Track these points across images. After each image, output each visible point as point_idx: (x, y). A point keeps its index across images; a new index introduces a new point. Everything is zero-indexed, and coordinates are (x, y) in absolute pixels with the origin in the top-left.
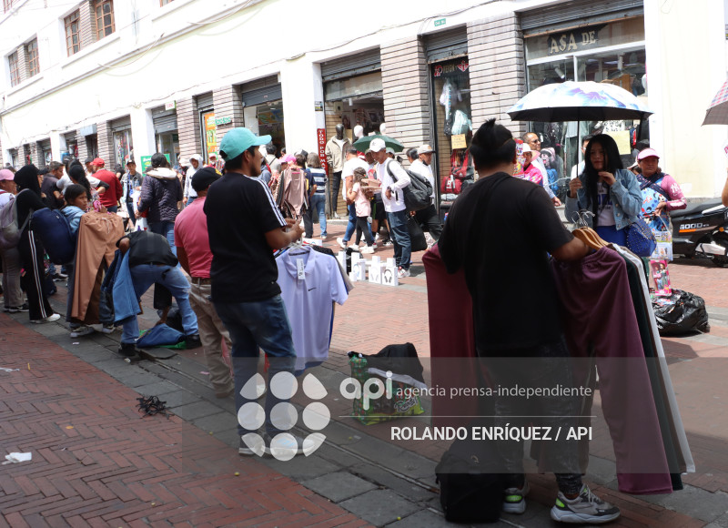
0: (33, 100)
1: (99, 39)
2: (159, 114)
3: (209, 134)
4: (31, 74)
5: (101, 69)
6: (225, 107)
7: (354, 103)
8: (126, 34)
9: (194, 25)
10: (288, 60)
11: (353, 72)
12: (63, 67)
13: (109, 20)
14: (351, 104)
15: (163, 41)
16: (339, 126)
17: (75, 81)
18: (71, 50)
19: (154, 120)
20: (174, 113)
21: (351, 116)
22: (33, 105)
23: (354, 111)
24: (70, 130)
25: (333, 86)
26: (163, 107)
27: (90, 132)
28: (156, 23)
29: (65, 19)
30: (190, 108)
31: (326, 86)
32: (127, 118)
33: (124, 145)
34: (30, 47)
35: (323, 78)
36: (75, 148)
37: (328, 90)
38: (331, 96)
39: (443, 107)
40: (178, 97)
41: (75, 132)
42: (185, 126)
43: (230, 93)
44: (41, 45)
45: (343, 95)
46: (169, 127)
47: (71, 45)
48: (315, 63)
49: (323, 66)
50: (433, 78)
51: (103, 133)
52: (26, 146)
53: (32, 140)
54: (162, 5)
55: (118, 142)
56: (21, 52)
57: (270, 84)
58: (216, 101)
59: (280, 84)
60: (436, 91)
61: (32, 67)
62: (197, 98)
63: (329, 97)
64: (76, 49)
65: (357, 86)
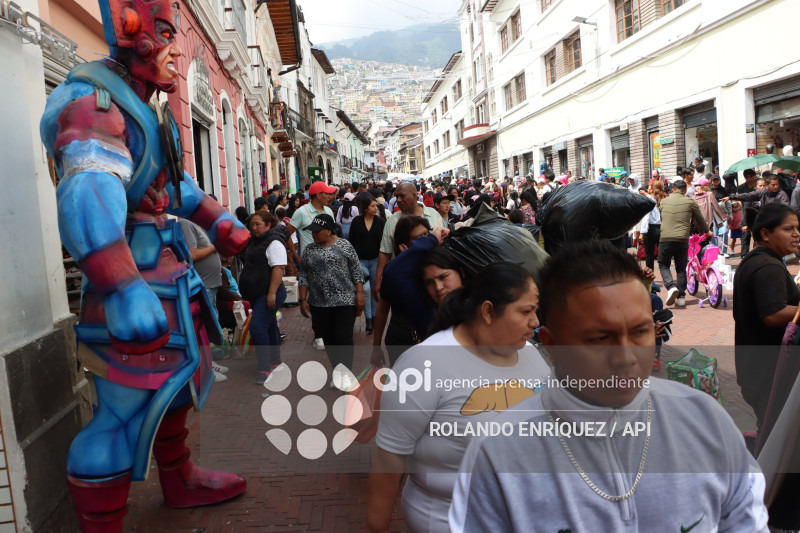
0: (521, 121)
1: (570, 71)
2: (615, 133)
3: (655, 151)
4: (520, 100)
5: (571, 97)
6: (668, 130)
7: (785, 124)
8: (589, 70)
9: (643, 58)
10: (723, 87)
11: (784, 96)
12: (544, 95)
13: (578, 57)
14: (781, 125)
15: (619, 72)
16: (769, 146)
17: (551, 106)
18: (550, 81)
19: (612, 139)
20: (627, 133)
21: (784, 136)
22: (520, 125)
23: (788, 130)
24: (547, 145)
25: (766, 109)
26: (618, 128)
27: (562, 148)
28: (614, 57)
29: (545, 57)
30: (639, 129)
31: (758, 109)
32: (590, 137)
33: (587, 159)
34: (519, 79)
35: (755, 102)
36: (551, 160)
37: (760, 113)
38: (766, 118)
40: (630, 120)
41: (550, 147)
42: (635, 143)
43: (672, 117)
44: (528, 79)
45: (777, 117)
46: (622, 145)
47: (549, 77)
48: (747, 89)
49: (755, 91)
51: (571, 148)
52: (515, 158)
53: (519, 153)
54: (619, 41)
55: (583, 156)
56: (513, 84)
57: (708, 107)
58: (661, 124)
59: (715, 109)
61: (521, 95)
62: (646, 121)
63: (761, 119)
64: (553, 81)
65: (787, 109)
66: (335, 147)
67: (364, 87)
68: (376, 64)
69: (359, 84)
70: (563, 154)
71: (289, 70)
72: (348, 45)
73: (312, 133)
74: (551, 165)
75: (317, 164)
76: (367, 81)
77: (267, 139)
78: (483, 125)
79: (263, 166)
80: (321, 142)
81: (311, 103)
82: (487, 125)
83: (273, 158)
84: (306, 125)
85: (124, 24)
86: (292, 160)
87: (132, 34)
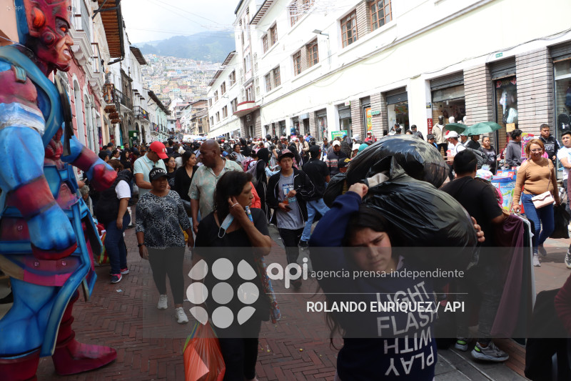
0: (277, 99)
1: (311, 66)
2: (342, 108)
3: (368, 120)
4: (276, 85)
5: (311, 83)
6: (377, 106)
7: (449, 103)
8: (324, 65)
9: (360, 58)
10: (411, 78)
11: (448, 85)
12: (293, 82)
13: (316, 55)
14: (447, 104)
15: (344, 67)
16: (440, 117)
17: (298, 89)
18: (297, 72)
19: (339, 111)
20: (349, 108)
21: (449, 110)
22: (276, 102)
23: (451, 107)
24: (295, 116)
25: (438, 93)
26: (343, 104)
27: (306, 117)
28: (341, 57)
29: (294, 56)
30: (358, 105)
31: (433, 93)
32: (324, 110)
33: (323, 125)
34: (276, 71)
35: (431, 88)
36: (298, 125)
37: (435, 95)
38: (437, 99)
39: (502, 106)
40: (351, 99)
41: (298, 117)
42: (355, 115)
43: (379, 97)
44: (282, 70)
45: (444, 99)
46: (346, 115)
47: (296, 70)
48: (426, 80)
49: (431, 82)
50: (496, 89)
51: (312, 117)
52: (273, 124)
53: (276, 121)
54: (343, 47)
55: (320, 123)
56: (272, 74)
57: (402, 91)
58: (372, 101)
59: (407, 92)
60: (498, 96)
61: (277, 82)
62: (362, 100)
63: (435, 100)
64: (299, 72)
65: (451, 93)
66: (147, 116)
67: (166, 75)
68: (174, 59)
69: (162, 73)
70: (306, 122)
71: (115, 61)
72: (154, 45)
73: (131, 107)
74: (298, 129)
75: (135, 129)
76: (167, 71)
77: (102, 110)
78: (250, 102)
79: (100, 129)
80: (137, 113)
81: (130, 85)
82: (253, 102)
83: (106, 124)
84: (127, 101)
85: (34, 19)
86: (117, 125)
87: (38, 27)
